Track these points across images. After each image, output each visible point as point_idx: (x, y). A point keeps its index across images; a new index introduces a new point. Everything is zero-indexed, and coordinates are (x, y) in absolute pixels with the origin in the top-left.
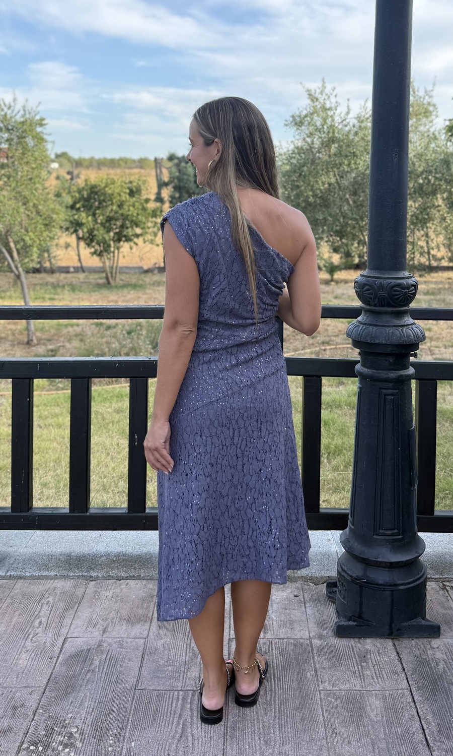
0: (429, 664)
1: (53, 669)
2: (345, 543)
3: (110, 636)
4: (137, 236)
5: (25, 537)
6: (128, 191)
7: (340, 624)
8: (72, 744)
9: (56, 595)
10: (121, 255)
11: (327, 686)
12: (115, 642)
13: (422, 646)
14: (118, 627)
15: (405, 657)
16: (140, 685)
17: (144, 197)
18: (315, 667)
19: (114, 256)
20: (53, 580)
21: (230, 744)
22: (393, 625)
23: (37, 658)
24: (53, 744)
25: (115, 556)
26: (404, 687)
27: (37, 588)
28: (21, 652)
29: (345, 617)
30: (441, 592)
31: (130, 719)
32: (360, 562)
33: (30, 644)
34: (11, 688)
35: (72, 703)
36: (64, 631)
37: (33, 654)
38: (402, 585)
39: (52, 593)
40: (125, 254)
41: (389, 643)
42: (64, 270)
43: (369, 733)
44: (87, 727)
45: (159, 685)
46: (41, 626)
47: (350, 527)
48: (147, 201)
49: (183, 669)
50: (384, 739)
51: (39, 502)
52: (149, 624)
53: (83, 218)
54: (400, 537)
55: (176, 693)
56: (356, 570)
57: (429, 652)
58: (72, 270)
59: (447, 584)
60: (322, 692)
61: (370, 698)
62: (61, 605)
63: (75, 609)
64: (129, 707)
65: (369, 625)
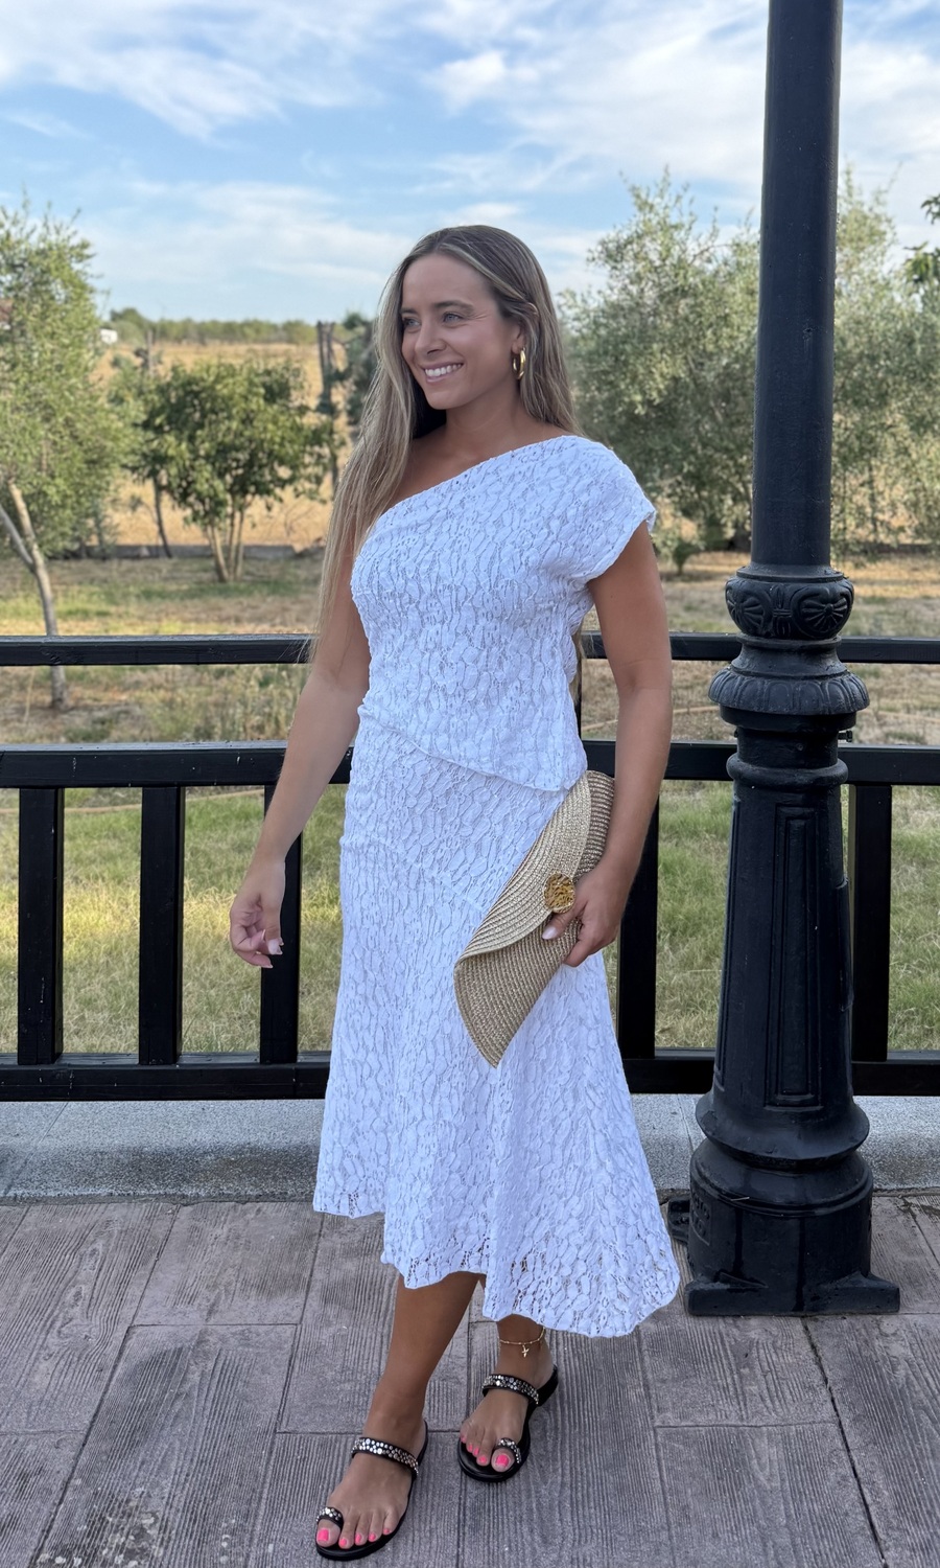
0: (877, 1368)
1: (105, 1393)
2: (706, 1120)
3: (223, 1321)
4: (283, 483)
5: (45, 1116)
6: (262, 391)
7: (697, 1288)
8: (143, 1550)
9: (111, 1236)
10: (247, 521)
11: (671, 1418)
12: (234, 1334)
13: (863, 1332)
14: (238, 1302)
15: (829, 1355)
16: (284, 1422)
17: (297, 403)
18: (645, 1379)
19: (232, 525)
20: (103, 1206)
21: (471, 1543)
22: (804, 1289)
23: (71, 1370)
24: (104, 1552)
25: (234, 1153)
26: (826, 1417)
27: (70, 1222)
28: (36, 1359)
29: (707, 1273)
30: (901, 1218)
31: (265, 1496)
32: (735, 1159)
33: (56, 1341)
34: (17, 1434)
35: (143, 1463)
36: (127, 1312)
37: (62, 1362)
38: (822, 1205)
39: (103, 1233)
40: (257, 519)
41: (796, 1326)
42: (129, 553)
43: (755, 1516)
44: (176, 1515)
45: (325, 1423)
46: (79, 1303)
47: (716, 1090)
48: (303, 410)
50: (787, 1526)
51: (76, 1039)
52: (303, 1295)
53: (169, 446)
54: (819, 1108)
56: (729, 1178)
57: (877, 1343)
58: (145, 552)
59: (914, 1201)
60: (658, 1430)
61: (757, 1441)
62: (122, 1258)
63: (151, 1265)
64: (261, 1470)
65: (754, 1290)
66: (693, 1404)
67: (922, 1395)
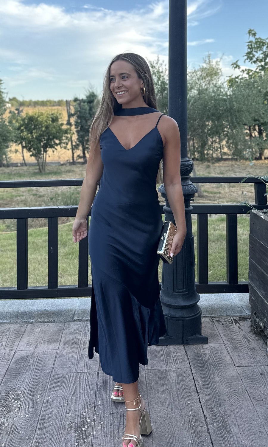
0: (201, 356)
1: (9, 366)
3: (39, 349)
4: (57, 145)
6: (51, 119)
8: (19, 399)
10: (47, 156)
11: (149, 368)
12: (41, 352)
13: (198, 348)
14: (42, 345)
15: (189, 353)
16: (54, 371)
17: (60, 123)
19: (43, 157)
22: (184, 338)
23: (1, 361)
24: (9, 399)
26: (187, 366)
31: (48, 387)
32: (166, 306)
35: (19, 380)
36: (15, 348)
38: (188, 317)
40: (50, 154)
41: (182, 347)
42: (15, 165)
44: (27, 391)
45: (64, 370)
46: (3, 346)
48: (62, 124)
49: (76, 363)
52: (59, 343)
53: (25, 135)
54: (187, 293)
55: (72, 374)
57: (201, 350)
58: (19, 165)
60: (146, 371)
61: (170, 372)
64: (48, 381)
65: (171, 339)
66: (155, 365)
67: (212, 362)
